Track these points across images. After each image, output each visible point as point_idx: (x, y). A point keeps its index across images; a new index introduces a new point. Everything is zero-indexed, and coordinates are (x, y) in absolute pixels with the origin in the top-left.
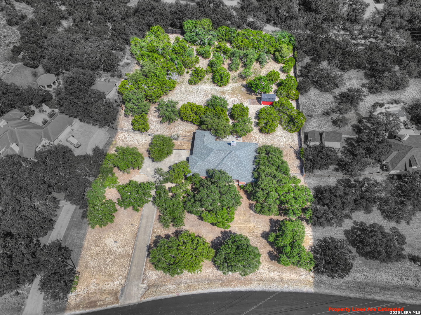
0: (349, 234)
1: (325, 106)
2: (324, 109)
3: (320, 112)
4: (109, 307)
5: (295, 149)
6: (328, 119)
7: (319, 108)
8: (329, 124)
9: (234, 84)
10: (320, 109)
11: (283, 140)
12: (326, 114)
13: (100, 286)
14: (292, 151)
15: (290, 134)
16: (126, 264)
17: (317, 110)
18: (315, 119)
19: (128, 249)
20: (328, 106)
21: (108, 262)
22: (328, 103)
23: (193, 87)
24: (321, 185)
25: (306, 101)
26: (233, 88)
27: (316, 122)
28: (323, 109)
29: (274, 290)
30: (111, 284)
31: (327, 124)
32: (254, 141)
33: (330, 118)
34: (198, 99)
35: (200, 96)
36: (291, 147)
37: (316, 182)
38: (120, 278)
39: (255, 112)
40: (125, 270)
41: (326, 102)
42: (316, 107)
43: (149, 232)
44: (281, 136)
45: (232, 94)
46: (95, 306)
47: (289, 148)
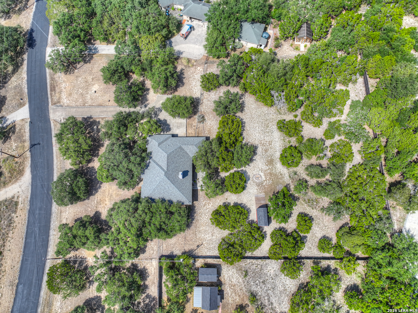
0: (97, 302)
1: (266, 298)
2: (260, 296)
3: (254, 288)
4: (50, 100)
5: (196, 251)
6: (245, 300)
7: (261, 288)
8: (238, 301)
9: (287, 175)
10: (260, 290)
11: (208, 237)
12: (253, 296)
13: (64, 90)
14: (194, 247)
15: (217, 246)
16: (78, 104)
17: (257, 284)
18: (244, 282)
19: (90, 102)
20: (266, 302)
21: (80, 90)
22: (272, 303)
23: (275, 127)
24: (150, 277)
25: (272, 271)
26: (281, 175)
27: (239, 282)
28: (260, 294)
29: (52, 223)
30: (64, 97)
31: (237, 297)
32: (204, 203)
33: (247, 302)
34: (257, 135)
35: (262, 136)
36: (198, 246)
37: (153, 272)
38: (68, 102)
39: (244, 203)
40: (74, 104)
41: (273, 300)
42: (261, 284)
43: (102, 114)
44: (212, 235)
45: (271, 174)
46: (51, 91)
47: (197, 244)
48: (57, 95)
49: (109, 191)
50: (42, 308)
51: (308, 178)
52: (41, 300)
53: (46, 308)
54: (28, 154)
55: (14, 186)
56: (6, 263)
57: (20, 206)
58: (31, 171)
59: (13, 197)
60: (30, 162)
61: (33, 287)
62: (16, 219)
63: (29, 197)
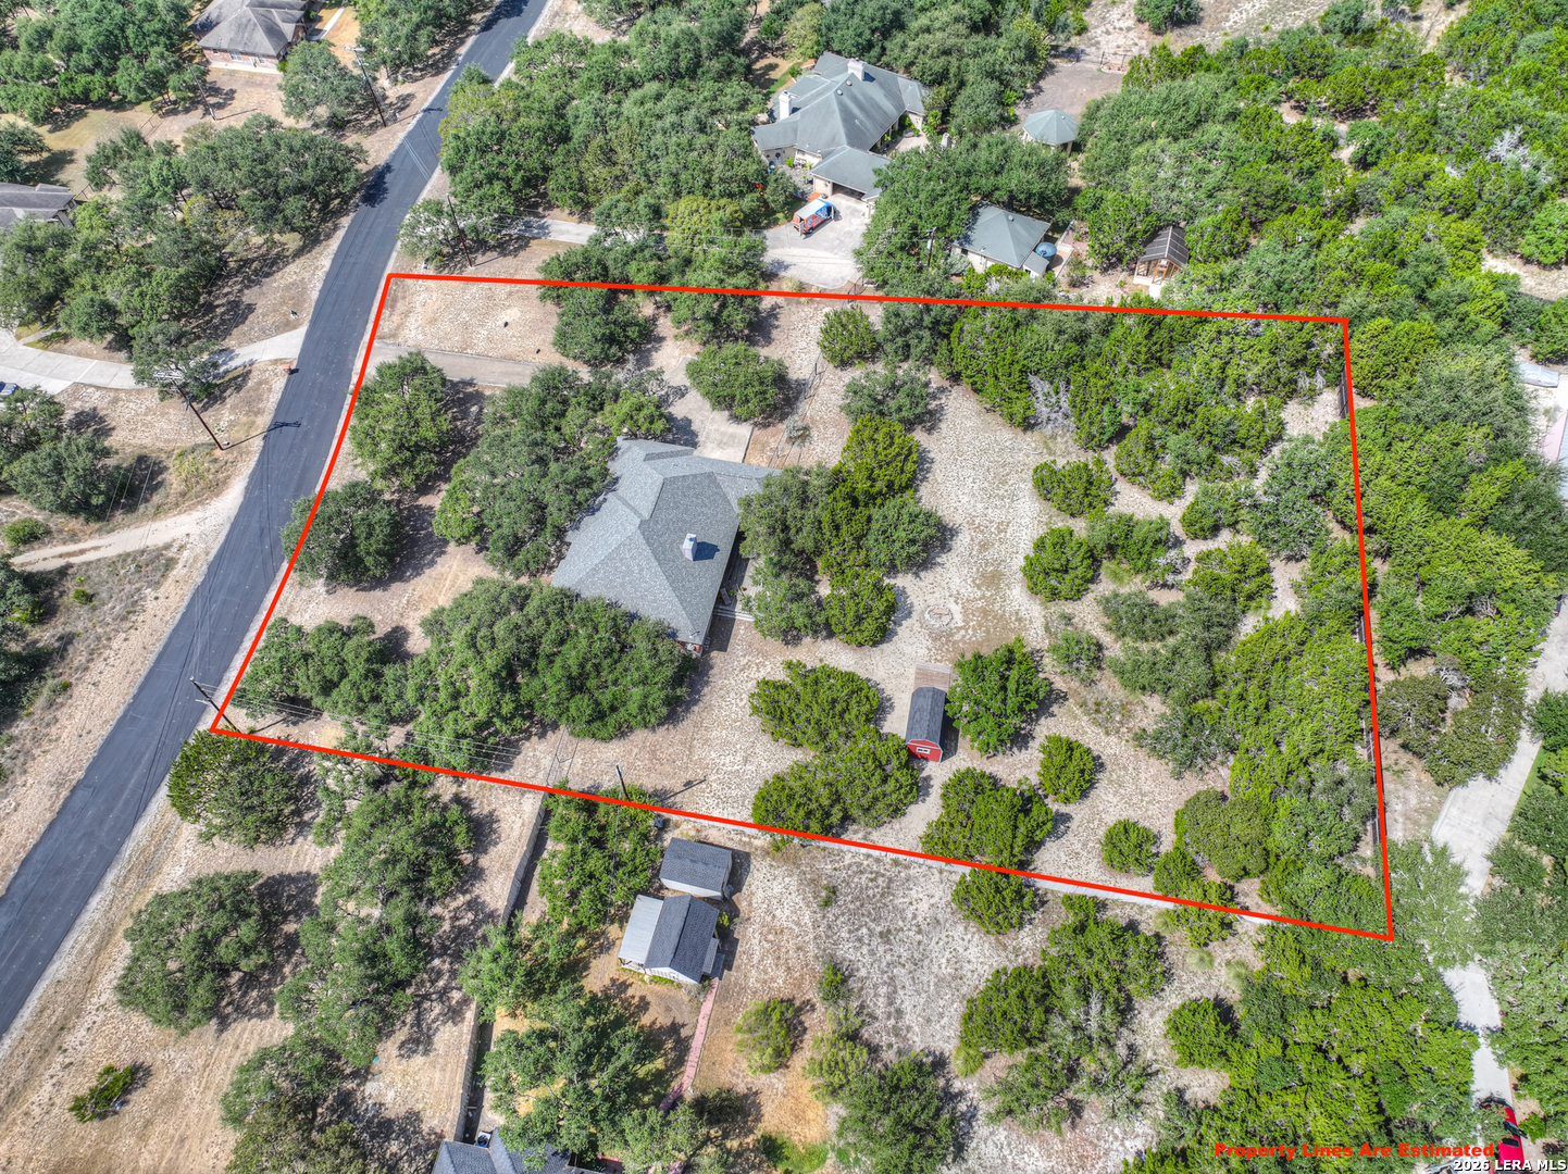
0: (302, 891)
1: (883, 990)
2: (862, 979)
3: (847, 952)
4: (369, 327)
5: (678, 798)
6: (806, 986)
7: (872, 953)
8: (781, 985)
9: (1039, 624)
10: (868, 959)
11: (731, 763)
12: (839, 982)
13: (419, 309)
14: (674, 784)
15: (752, 794)
16: (446, 346)
17: (860, 940)
18: (816, 925)
20: (880, 1006)
21: (464, 315)
22: (899, 1013)
23: (1027, 487)
24: (500, 846)
25: (924, 906)
26: (1019, 620)
27: (798, 924)
28: (863, 973)
30: (414, 326)
31: (781, 973)
32: (744, 661)
33: (813, 995)
34: (965, 499)
35: (979, 506)
36: (689, 784)
37: (516, 833)
38: (420, 337)
39: (875, 678)
41: (906, 1001)
42: (876, 941)
43: (506, 380)
44: (746, 761)
45: (985, 612)
47: (689, 776)
48: (394, 318)
49: (457, 576)
50: (123, 872)
51: (1107, 639)
52: (129, 848)
53: (133, 876)
54: (257, 444)
55: (184, 518)
56: (71, 716)
57: (178, 571)
58: (247, 488)
59: (167, 547)
60: (252, 464)
61: (121, 803)
62: (150, 605)
63: (213, 552)
